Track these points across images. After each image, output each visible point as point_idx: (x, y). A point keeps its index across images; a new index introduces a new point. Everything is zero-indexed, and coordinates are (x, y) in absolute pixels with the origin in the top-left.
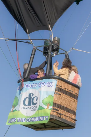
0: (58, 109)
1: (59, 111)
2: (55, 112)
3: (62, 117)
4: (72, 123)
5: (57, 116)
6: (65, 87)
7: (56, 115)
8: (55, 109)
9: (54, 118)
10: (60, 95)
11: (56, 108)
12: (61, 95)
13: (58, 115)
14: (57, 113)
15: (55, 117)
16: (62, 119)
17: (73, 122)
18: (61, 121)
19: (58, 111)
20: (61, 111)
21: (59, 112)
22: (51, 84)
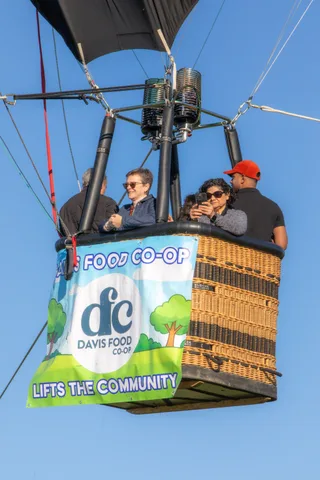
0: (209, 342)
1: (214, 347)
2: (198, 354)
3: (226, 368)
4: (264, 384)
5: (207, 367)
6: (227, 258)
7: (202, 364)
8: (198, 345)
9: (198, 377)
10: (213, 289)
11: (203, 340)
12: (217, 288)
13: (210, 365)
14: (207, 357)
15: (199, 371)
16: (228, 377)
17: (268, 382)
18: (224, 383)
19: (208, 352)
20: (219, 349)
21: (214, 351)
22: (178, 253)
